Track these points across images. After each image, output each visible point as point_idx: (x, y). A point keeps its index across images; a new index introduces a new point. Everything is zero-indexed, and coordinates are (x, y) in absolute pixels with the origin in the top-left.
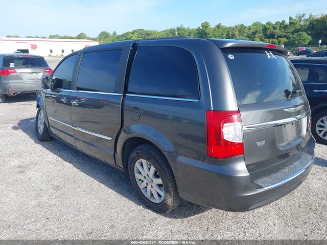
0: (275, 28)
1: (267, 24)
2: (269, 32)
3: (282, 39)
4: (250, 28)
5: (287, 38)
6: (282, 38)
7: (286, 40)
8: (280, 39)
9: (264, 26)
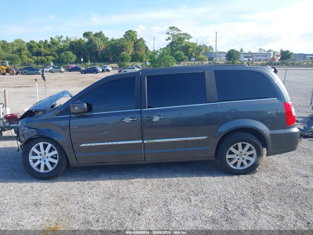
0: (40, 47)
1: (30, 42)
2: (35, 50)
3: (50, 57)
4: (12, 45)
5: (54, 56)
6: (48, 56)
7: (54, 58)
8: (48, 57)
9: (28, 43)
